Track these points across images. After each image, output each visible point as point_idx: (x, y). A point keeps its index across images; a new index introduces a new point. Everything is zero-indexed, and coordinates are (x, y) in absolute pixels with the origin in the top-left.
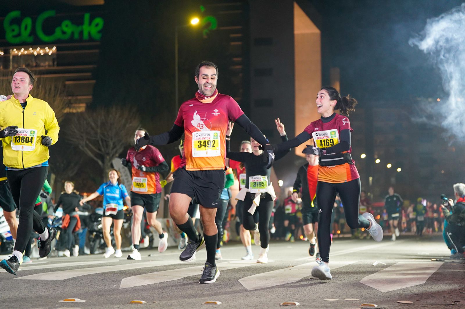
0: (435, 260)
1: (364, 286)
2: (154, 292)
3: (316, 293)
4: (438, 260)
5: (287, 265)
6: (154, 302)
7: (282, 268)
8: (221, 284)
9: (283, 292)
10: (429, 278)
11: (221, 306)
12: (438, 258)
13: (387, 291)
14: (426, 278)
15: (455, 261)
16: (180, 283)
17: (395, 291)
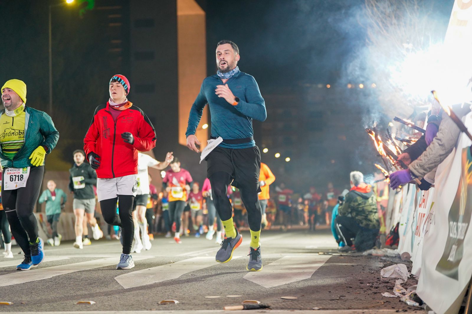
0: (323, 253)
1: (247, 282)
2: (23, 292)
3: (196, 290)
4: (326, 253)
5: (168, 261)
6: (22, 303)
7: (162, 265)
8: (95, 283)
9: (162, 289)
10: (315, 272)
11: (94, 306)
12: (326, 252)
13: (271, 287)
14: (311, 272)
15: (343, 254)
16: (51, 282)
17: (279, 286)
